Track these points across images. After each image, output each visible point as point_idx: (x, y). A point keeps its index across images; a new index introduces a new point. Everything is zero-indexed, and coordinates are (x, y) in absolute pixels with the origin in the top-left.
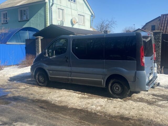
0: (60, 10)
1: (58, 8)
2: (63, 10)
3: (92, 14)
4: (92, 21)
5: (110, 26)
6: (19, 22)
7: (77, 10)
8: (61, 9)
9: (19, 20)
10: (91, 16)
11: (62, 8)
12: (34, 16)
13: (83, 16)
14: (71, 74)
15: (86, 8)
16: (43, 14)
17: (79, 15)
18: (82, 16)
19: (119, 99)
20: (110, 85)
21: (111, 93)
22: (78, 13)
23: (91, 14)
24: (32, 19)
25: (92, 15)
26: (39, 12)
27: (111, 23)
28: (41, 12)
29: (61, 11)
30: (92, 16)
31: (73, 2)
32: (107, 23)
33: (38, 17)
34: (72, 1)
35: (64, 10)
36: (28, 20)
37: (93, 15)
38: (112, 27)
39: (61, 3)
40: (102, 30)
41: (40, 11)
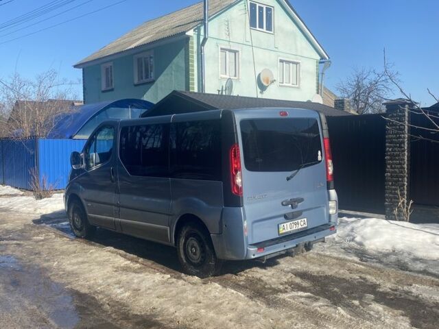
0: (227, 52)
1: (221, 49)
2: (235, 52)
3: (322, 58)
4: (320, 76)
5: (382, 85)
6: (136, 85)
7: (276, 50)
8: (230, 51)
9: (136, 82)
10: (320, 63)
11: (232, 48)
12: (165, 72)
13: (293, 63)
14: (119, 211)
15: (302, 43)
16: (183, 65)
17: (282, 61)
18: (291, 64)
19: (196, 279)
20: (182, 241)
21: (185, 261)
22: (280, 58)
23: (319, 58)
24: (161, 78)
25: (323, 60)
26: (175, 60)
27: (383, 78)
28: (178, 60)
29: (230, 56)
30: (323, 62)
31: (265, 31)
32: (373, 77)
33: (173, 73)
34: (263, 28)
35: (238, 51)
36: (152, 82)
37: (325, 59)
38: (385, 89)
39: (229, 35)
40: (357, 98)
41: (177, 57)
